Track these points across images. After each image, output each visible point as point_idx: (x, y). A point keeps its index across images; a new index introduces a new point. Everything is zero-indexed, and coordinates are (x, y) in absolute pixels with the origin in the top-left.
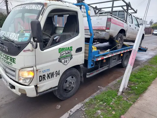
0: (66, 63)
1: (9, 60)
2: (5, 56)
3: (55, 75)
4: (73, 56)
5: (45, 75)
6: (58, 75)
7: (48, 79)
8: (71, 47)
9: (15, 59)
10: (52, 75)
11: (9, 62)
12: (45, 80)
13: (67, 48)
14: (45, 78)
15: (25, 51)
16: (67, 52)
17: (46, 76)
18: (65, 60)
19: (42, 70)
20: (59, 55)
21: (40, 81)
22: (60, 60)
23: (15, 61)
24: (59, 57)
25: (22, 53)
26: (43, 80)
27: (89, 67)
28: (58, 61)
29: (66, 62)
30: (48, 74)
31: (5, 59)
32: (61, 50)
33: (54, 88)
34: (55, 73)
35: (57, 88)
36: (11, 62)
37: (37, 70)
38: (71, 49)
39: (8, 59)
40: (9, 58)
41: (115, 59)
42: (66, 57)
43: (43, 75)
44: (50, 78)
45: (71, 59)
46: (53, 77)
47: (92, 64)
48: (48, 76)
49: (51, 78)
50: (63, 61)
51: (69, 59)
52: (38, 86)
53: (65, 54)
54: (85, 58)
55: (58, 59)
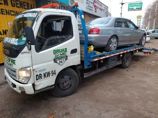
0: (61, 64)
1: (11, 62)
2: (7, 59)
3: (51, 74)
4: (68, 57)
5: (41, 74)
6: (54, 75)
7: (44, 78)
8: (66, 49)
9: (15, 61)
10: (48, 74)
11: (11, 63)
12: (42, 78)
13: (61, 49)
14: (42, 77)
15: (22, 53)
16: (62, 53)
17: (43, 75)
18: (61, 61)
19: (38, 70)
20: (54, 56)
21: (37, 80)
22: (55, 61)
23: (15, 62)
24: (54, 58)
25: (20, 55)
26: (40, 79)
27: (86, 67)
28: (53, 61)
29: (62, 62)
30: (44, 73)
31: (8, 61)
32: (55, 52)
33: (51, 86)
34: (51, 73)
35: (54, 87)
36: (12, 64)
37: (33, 70)
38: (66, 50)
39: (9, 61)
40: (11, 60)
41: (114, 60)
42: (61, 58)
43: (40, 75)
44: (46, 77)
45: (66, 60)
46: (49, 76)
47: (88, 64)
48: (45, 75)
49: (48, 77)
50: (58, 62)
51: (65, 59)
52: (35, 84)
53: (60, 56)
54: (81, 59)
55: (53, 60)
